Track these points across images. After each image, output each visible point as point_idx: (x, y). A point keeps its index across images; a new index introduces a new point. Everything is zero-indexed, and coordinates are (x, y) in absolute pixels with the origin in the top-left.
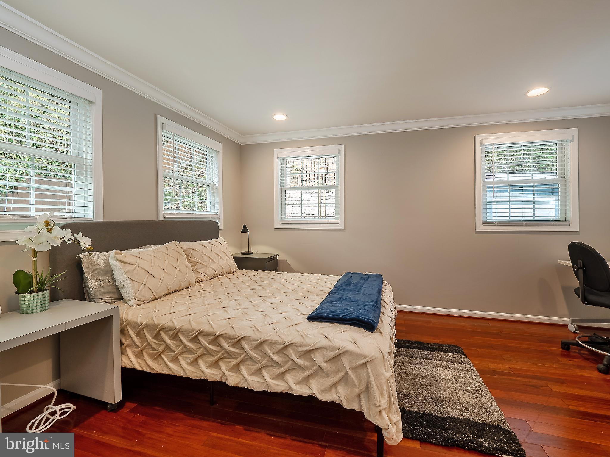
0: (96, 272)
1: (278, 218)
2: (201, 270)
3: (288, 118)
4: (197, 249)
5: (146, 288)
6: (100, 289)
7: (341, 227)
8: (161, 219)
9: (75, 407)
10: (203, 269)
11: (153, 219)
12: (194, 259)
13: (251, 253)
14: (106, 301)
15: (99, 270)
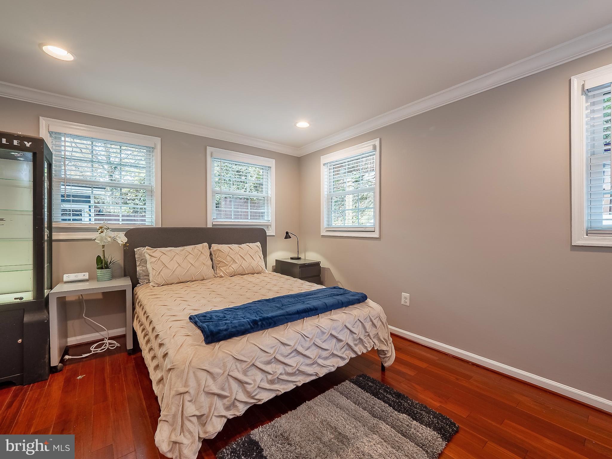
0: (143, 261)
1: (324, 224)
2: (223, 268)
3: (310, 125)
4: (224, 250)
5: (160, 275)
6: (143, 273)
7: (376, 235)
8: (210, 225)
9: (119, 345)
10: (225, 268)
11: (203, 226)
12: (220, 258)
13: (299, 259)
14: (145, 281)
15: (144, 260)
